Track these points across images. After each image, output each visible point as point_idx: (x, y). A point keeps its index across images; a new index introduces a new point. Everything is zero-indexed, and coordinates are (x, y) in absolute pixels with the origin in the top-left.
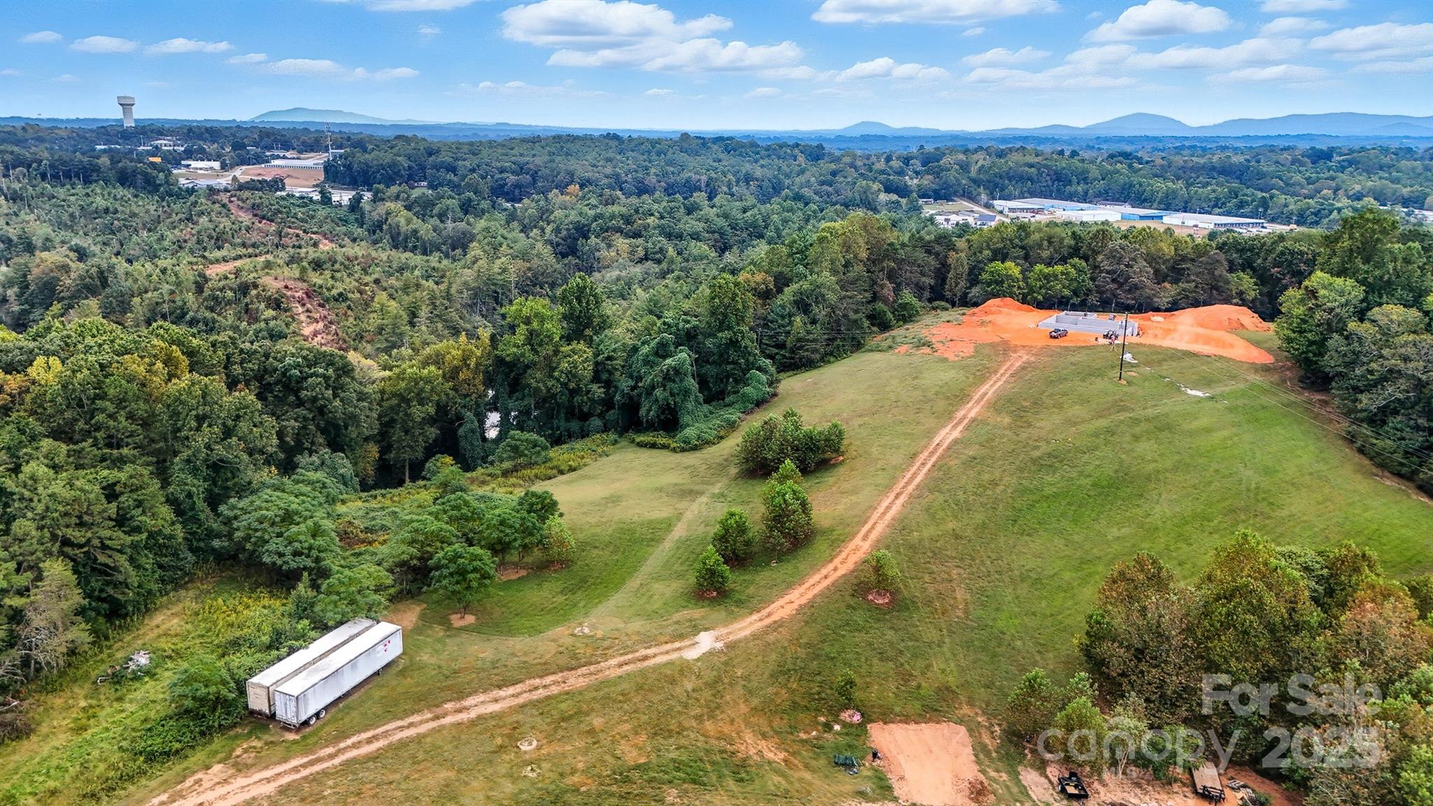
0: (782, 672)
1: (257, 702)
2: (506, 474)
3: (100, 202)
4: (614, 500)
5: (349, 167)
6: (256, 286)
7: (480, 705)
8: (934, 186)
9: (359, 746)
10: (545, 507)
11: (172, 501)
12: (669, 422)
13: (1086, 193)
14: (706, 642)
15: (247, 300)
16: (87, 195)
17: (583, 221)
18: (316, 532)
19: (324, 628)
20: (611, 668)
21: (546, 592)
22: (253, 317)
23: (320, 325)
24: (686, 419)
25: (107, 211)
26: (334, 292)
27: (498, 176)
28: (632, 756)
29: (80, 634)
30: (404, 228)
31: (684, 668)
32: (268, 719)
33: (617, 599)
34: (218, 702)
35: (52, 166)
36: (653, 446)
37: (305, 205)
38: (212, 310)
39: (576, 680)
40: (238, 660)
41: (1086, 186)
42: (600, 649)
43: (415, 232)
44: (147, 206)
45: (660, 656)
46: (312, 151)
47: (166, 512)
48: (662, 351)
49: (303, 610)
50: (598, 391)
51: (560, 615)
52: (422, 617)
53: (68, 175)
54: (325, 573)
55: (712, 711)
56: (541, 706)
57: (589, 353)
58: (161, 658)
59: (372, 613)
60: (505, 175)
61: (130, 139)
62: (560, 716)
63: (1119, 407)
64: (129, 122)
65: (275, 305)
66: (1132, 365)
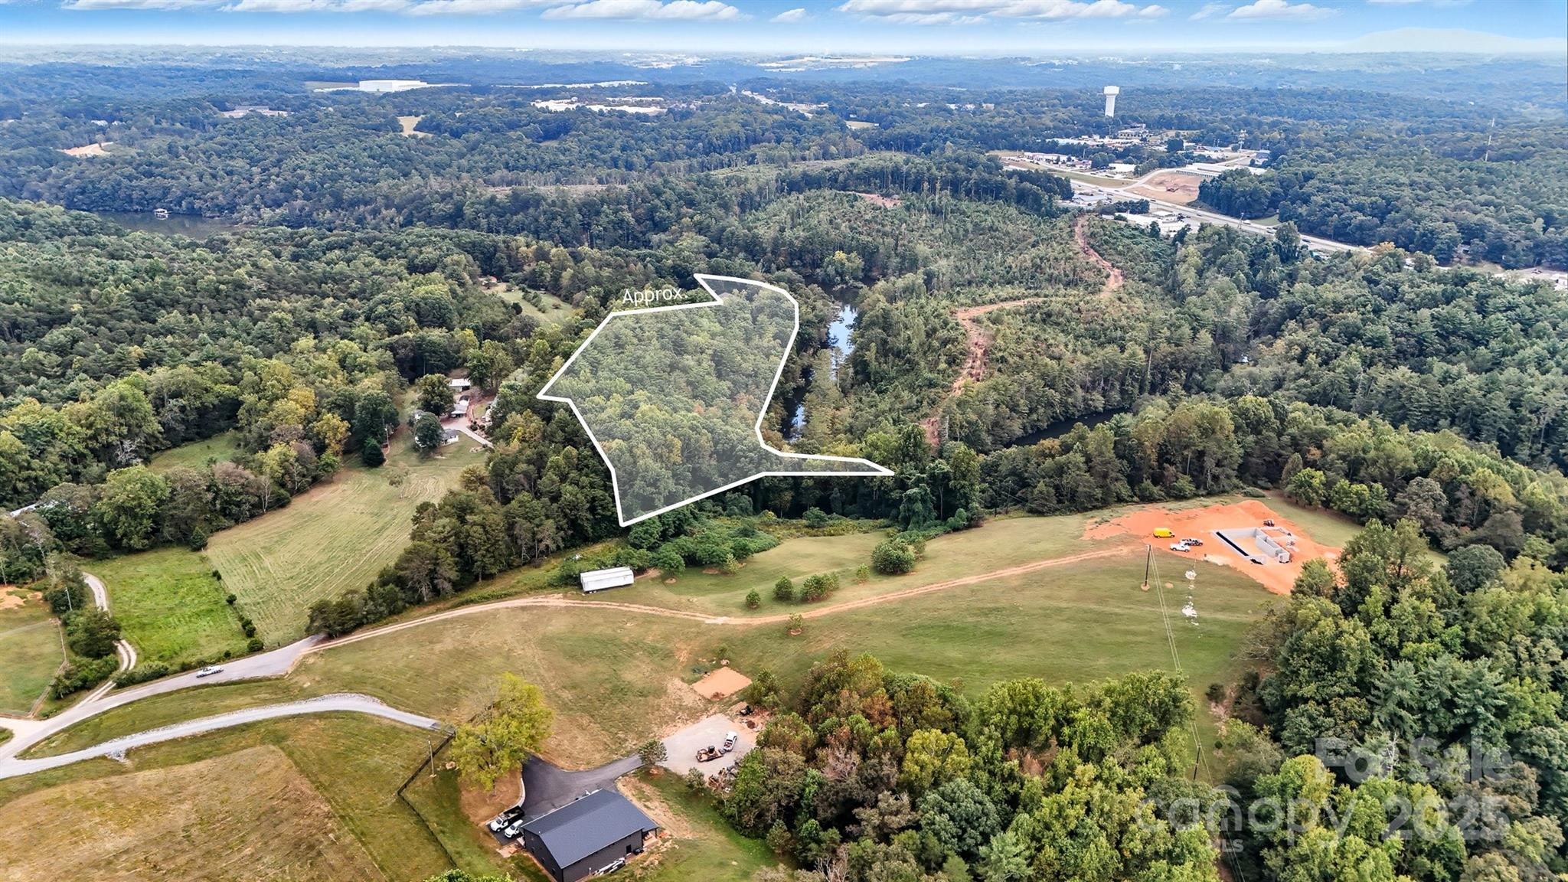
0: (727, 640)
1: (582, 581)
3: (991, 221)
4: (807, 556)
5: (1218, 190)
7: (634, 607)
14: (722, 620)
16: (987, 212)
20: (682, 614)
26: (1000, 354)
28: (649, 639)
31: (700, 625)
32: (581, 587)
33: (723, 595)
34: (576, 576)
37: (1132, 237)
42: (689, 606)
44: (1019, 226)
45: (701, 618)
52: (661, 576)
55: (689, 640)
61: (1102, 129)
62: (648, 620)
63: (1101, 600)
64: (1110, 112)
65: (952, 361)
66: (1184, 580)
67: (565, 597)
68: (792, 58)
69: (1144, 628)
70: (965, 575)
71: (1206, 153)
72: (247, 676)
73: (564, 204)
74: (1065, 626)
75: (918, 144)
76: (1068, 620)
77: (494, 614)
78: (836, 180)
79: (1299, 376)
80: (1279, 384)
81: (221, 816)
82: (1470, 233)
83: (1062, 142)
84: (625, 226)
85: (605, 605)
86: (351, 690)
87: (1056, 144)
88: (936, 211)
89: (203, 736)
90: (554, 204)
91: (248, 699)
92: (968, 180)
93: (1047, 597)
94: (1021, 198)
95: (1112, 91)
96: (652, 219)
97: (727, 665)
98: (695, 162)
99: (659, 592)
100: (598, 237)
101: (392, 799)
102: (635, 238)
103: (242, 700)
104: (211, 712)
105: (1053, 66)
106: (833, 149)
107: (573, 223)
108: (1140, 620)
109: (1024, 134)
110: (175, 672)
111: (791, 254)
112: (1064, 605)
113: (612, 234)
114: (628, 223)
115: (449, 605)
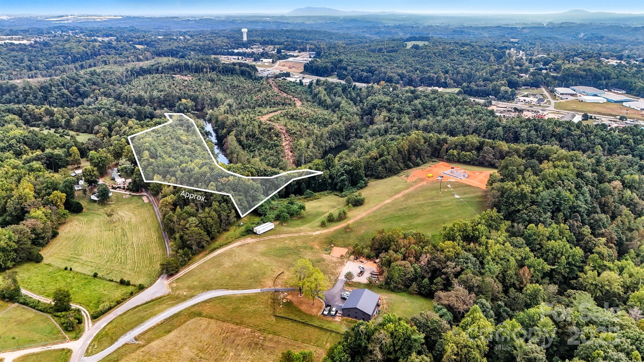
0: (326, 238)
1: (255, 231)
2: (305, 198)
3: (236, 83)
4: (320, 207)
5: (312, 67)
6: (273, 128)
7: (282, 236)
8: (532, 81)
9: (266, 238)
10: (303, 208)
11: (247, 201)
12: (341, 190)
13: (607, 84)
14: (318, 232)
15: (270, 133)
16: (232, 80)
17: (375, 103)
18: (266, 209)
19: (264, 223)
20: (302, 234)
21: (298, 222)
22: (271, 139)
23: (287, 142)
24: (344, 190)
25: (237, 86)
26: (293, 131)
27: (360, 73)
28: (299, 244)
29: (235, 219)
30: (323, 98)
31: (312, 236)
32: (255, 233)
33: (309, 225)
34: (250, 230)
35: (223, 69)
36: (337, 195)
37: (294, 86)
38: (262, 135)
39: (296, 235)
40: (253, 225)
41: (608, 81)
42: (301, 231)
43: (326, 100)
44: (248, 84)
45: (310, 233)
46: (303, 51)
47: (246, 203)
48: (342, 175)
49: (262, 220)
50: (330, 181)
51: (298, 225)
52: (279, 223)
53: (227, 72)
54: (266, 215)
55: (313, 241)
56: (290, 237)
57: (329, 173)
58: (244, 224)
59: (271, 222)
60: (362, 73)
61: (245, 45)
62: (292, 239)
63: (432, 199)
64: (245, 38)
65: (277, 135)
66: (448, 188)
67: (252, 238)
68: (63, 16)
69: (450, 204)
70: (385, 200)
71: (292, 54)
72: (154, 298)
73: (31, 88)
74: (428, 208)
75: (177, 54)
76: (428, 206)
77: (232, 250)
78: (158, 70)
79: (392, 127)
80: (386, 131)
81: (206, 347)
82: (402, 76)
83: (236, 51)
84: (65, 96)
85: (271, 237)
86: (208, 290)
87: (233, 52)
88: (212, 80)
89: (162, 323)
90: (24, 88)
91: (165, 306)
92: (219, 67)
93: (416, 201)
94: (243, 73)
95: (245, 30)
96: (78, 92)
97: (334, 246)
98: (77, 65)
99: (285, 229)
100: (53, 102)
101: (274, 319)
102: (71, 102)
103: (162, 307)
104: (154, 314)
105: (189, 20)
106: (141, 57)
107: (39, 97)
108: (447, 202)
109: (217, 48)
110: (116, 306)
111: (159, 102)
112: (423, 202)
113: (61, 100)
114: (67, 95)
115: (207, 252)
